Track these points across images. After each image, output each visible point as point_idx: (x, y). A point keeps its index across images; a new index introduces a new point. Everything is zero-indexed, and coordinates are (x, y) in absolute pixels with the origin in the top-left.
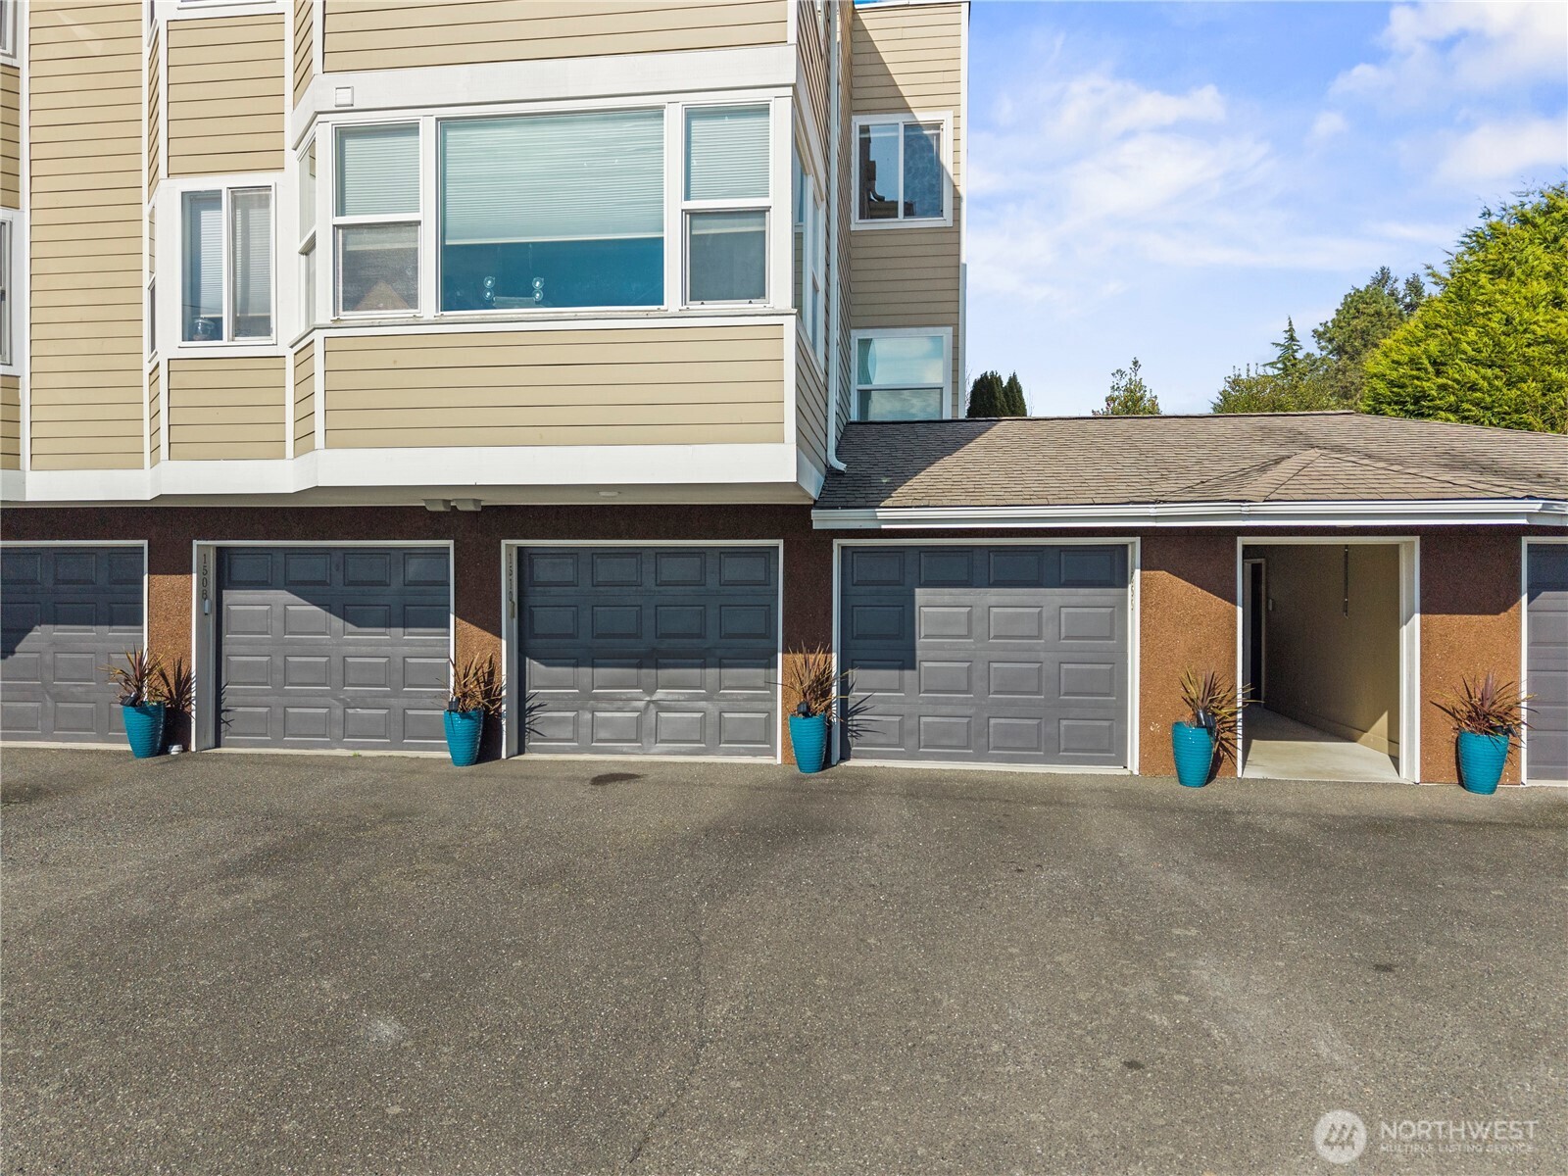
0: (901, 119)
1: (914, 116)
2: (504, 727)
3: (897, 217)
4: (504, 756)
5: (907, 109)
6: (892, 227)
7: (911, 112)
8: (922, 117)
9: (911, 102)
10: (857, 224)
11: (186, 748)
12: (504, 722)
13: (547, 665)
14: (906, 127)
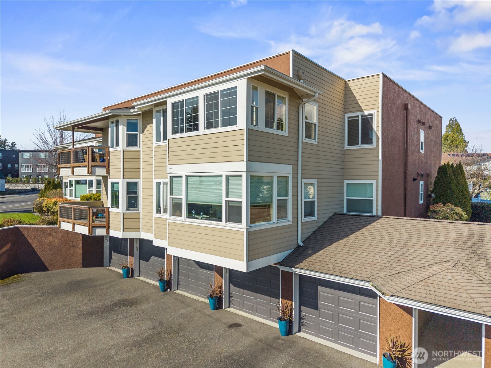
0: (360, 114)
1: (364, 113)
2: (223, 301)
3: (358, 145)
4: (223, 308)
5: (362, 110)
6: (358, 148)
7: (363, 111)
8: (367, 113)
9: (363, 108)
10: (346, 147)
11: (171, 290)
12: (223, 300)
13: (234, 286)
14: (362, 116)
